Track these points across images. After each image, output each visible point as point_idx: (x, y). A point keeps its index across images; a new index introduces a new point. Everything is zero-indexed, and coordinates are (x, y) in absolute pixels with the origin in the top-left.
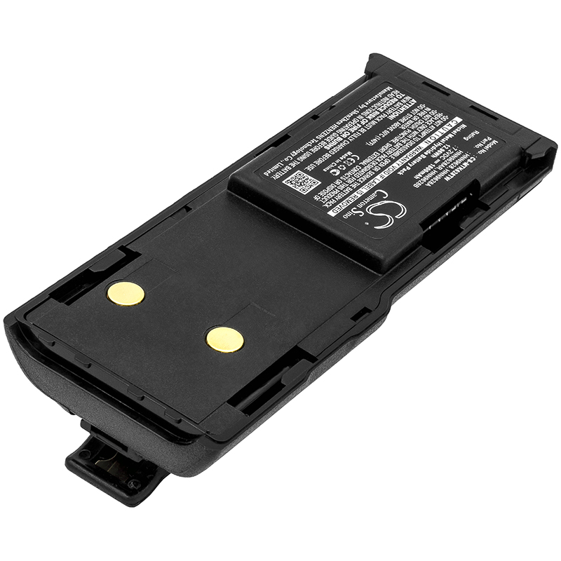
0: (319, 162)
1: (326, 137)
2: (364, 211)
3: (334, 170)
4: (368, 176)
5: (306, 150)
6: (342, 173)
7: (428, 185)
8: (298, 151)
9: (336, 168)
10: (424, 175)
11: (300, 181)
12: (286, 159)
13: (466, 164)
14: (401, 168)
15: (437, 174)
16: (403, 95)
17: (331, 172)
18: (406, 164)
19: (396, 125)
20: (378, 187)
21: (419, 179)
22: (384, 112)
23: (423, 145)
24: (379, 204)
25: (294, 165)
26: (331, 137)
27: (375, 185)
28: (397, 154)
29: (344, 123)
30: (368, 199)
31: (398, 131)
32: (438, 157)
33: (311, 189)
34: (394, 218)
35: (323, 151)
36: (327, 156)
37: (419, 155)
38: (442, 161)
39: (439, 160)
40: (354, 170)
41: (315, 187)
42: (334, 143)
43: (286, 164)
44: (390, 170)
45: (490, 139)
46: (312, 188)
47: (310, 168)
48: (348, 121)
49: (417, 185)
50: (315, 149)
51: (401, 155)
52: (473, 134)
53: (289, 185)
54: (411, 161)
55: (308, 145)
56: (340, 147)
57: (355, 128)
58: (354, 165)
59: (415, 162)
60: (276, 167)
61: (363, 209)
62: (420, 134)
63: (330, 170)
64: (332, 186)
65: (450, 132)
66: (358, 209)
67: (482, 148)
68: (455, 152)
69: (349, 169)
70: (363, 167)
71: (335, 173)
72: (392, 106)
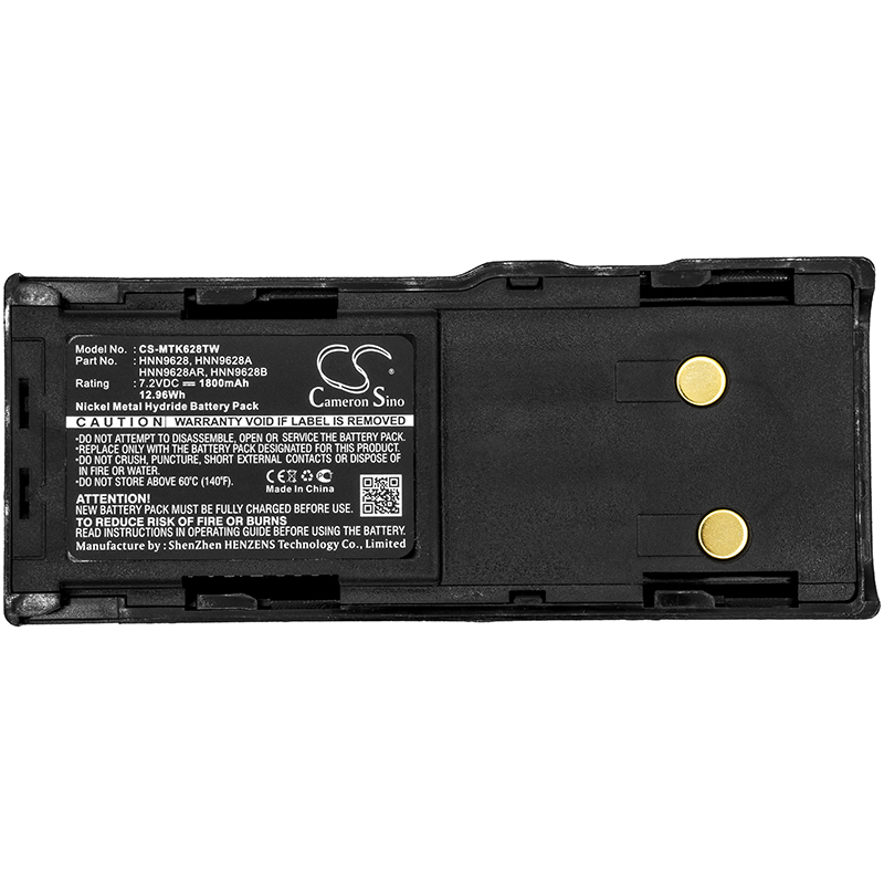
0: (322, 508)
1: (265, 538)
2: (371, 389)
3: (322, 480)
4: (297, 436)
5: (310, 539)
6: (315, 468)
7: (248, 360)
8: (323, 545)
9: (316, 482)
10: (234, 379)
11: (380, 499)
12: (352, 545)
13: (163, 349)
14: (246, 413)
15: (215, 366)
16: (80, 519)
17: (329, 481)
18: (231, 412)
19: (155, 482)
20: (306, 409)
21: (247, 378)
22: (142, 514)
23: (170, 422)
24: (340, 386)
25: (355, 530)
26: (257, 532)
27: (306, 418)
28: (220, 437)
29: (209, 539)
30: (343, 403)
31: (165, 470)
32: (181, 388)
33: (385, 476)
34: (351, 352)
35: (294, 519)
36: (299, 508)
37: (197, 413)
38: (183, 379)
39: (185, 384)
40: (300, 459)
41: (374, 476)
42: (266, 520)
43: (360, 540)
44: (258, 421)
45: (78, 360)
46: (379, 477)
47: (344, 508)
48: (202, 539)
49: (263, 372)
50: (302, 530)
51: (214, 431)
52: (87, 385)
53: (400, 506)
54: (220, 413)
55: (306, 545)
56: (269, 508)
57: (211, 520)
58: (292, 466)
59: (215, 407)
60: (379, 544)
61: (369, 395)
62: (149, 442)
63: (324, 484)
64: (356, 459)
65: (112, 413)
67: (108, 355)
68: (147, 379)
69: (300, 467)
70: (282, 456)
71: (326, 476)
72: (118, 515)
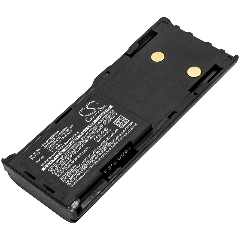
0: (112, 134)
1: (107, 149)
2: (97, 109)
3: (106, 130)
4: (92, 129)
5: (117, 141)
6: (103, 130)
7: (67, 127)
8: (120, 139)
9: (105, 132)
10: (68, 132)
11: (122, 123)
12: (126, 134)
13: (47, 141)
14: (77, 135)
15: (61, 134)
16: (66, 182)
17: (108, 129)
18: (74, 138)
19: (73, 162)
20: (88, 124)
21: (70, 130)
22: (77, 169)
23: (64, 150)
24: (90, 114)
25: (124, 131)
26: (105, 150)
27: (90, 125)
28: (77, 143)
29: (96, 160)
31: (73, 158)
32: (59, 144)
33: (118, 118)
34: (85, 107)
35: (109, 141)
36: (108, 139)
37: (67, 144)
38: (57, 142)
39: (59, 142)
40: (98, 132)
41: (116, 120)
42: (104, 146)
43: (127, 132)
44: (81, 134)
45: (32, 159)
46: (117, 119)
47: (117, 130)
48: (95, 161)
49: (72, 126)
50: (113, 141)
51: (75, 143)
52: (39, 161)
53: (127, 120)
54: (72, 140)
55: (117, 143)
56: (102, 144)
57: (93, 157)
58: (97, 134)
59: (70, 140)
60: (131, 129)
61: (98, 110)
62: (64, 157)
63: (108, 131)
64: (109, 121)
65: (50, 160)
66: (99, 110)
67: (37, 152)
68: (50, 148)
69: (99, 133)
70: (94, 134)
71: (106, 129)
72: (73, 174)
